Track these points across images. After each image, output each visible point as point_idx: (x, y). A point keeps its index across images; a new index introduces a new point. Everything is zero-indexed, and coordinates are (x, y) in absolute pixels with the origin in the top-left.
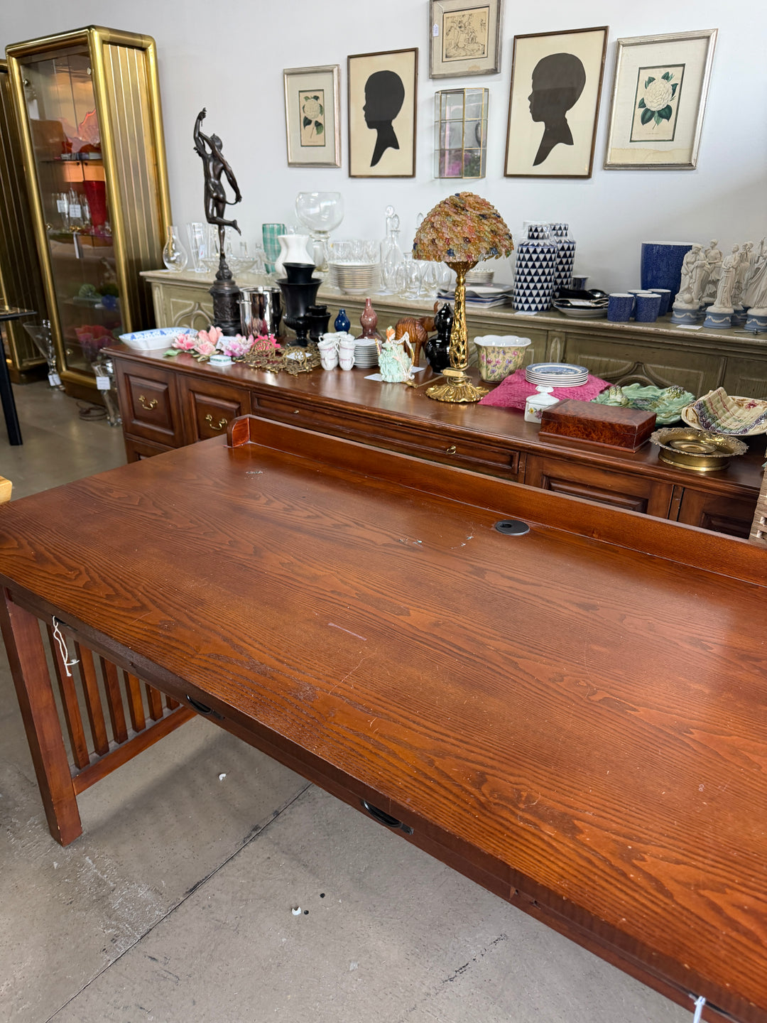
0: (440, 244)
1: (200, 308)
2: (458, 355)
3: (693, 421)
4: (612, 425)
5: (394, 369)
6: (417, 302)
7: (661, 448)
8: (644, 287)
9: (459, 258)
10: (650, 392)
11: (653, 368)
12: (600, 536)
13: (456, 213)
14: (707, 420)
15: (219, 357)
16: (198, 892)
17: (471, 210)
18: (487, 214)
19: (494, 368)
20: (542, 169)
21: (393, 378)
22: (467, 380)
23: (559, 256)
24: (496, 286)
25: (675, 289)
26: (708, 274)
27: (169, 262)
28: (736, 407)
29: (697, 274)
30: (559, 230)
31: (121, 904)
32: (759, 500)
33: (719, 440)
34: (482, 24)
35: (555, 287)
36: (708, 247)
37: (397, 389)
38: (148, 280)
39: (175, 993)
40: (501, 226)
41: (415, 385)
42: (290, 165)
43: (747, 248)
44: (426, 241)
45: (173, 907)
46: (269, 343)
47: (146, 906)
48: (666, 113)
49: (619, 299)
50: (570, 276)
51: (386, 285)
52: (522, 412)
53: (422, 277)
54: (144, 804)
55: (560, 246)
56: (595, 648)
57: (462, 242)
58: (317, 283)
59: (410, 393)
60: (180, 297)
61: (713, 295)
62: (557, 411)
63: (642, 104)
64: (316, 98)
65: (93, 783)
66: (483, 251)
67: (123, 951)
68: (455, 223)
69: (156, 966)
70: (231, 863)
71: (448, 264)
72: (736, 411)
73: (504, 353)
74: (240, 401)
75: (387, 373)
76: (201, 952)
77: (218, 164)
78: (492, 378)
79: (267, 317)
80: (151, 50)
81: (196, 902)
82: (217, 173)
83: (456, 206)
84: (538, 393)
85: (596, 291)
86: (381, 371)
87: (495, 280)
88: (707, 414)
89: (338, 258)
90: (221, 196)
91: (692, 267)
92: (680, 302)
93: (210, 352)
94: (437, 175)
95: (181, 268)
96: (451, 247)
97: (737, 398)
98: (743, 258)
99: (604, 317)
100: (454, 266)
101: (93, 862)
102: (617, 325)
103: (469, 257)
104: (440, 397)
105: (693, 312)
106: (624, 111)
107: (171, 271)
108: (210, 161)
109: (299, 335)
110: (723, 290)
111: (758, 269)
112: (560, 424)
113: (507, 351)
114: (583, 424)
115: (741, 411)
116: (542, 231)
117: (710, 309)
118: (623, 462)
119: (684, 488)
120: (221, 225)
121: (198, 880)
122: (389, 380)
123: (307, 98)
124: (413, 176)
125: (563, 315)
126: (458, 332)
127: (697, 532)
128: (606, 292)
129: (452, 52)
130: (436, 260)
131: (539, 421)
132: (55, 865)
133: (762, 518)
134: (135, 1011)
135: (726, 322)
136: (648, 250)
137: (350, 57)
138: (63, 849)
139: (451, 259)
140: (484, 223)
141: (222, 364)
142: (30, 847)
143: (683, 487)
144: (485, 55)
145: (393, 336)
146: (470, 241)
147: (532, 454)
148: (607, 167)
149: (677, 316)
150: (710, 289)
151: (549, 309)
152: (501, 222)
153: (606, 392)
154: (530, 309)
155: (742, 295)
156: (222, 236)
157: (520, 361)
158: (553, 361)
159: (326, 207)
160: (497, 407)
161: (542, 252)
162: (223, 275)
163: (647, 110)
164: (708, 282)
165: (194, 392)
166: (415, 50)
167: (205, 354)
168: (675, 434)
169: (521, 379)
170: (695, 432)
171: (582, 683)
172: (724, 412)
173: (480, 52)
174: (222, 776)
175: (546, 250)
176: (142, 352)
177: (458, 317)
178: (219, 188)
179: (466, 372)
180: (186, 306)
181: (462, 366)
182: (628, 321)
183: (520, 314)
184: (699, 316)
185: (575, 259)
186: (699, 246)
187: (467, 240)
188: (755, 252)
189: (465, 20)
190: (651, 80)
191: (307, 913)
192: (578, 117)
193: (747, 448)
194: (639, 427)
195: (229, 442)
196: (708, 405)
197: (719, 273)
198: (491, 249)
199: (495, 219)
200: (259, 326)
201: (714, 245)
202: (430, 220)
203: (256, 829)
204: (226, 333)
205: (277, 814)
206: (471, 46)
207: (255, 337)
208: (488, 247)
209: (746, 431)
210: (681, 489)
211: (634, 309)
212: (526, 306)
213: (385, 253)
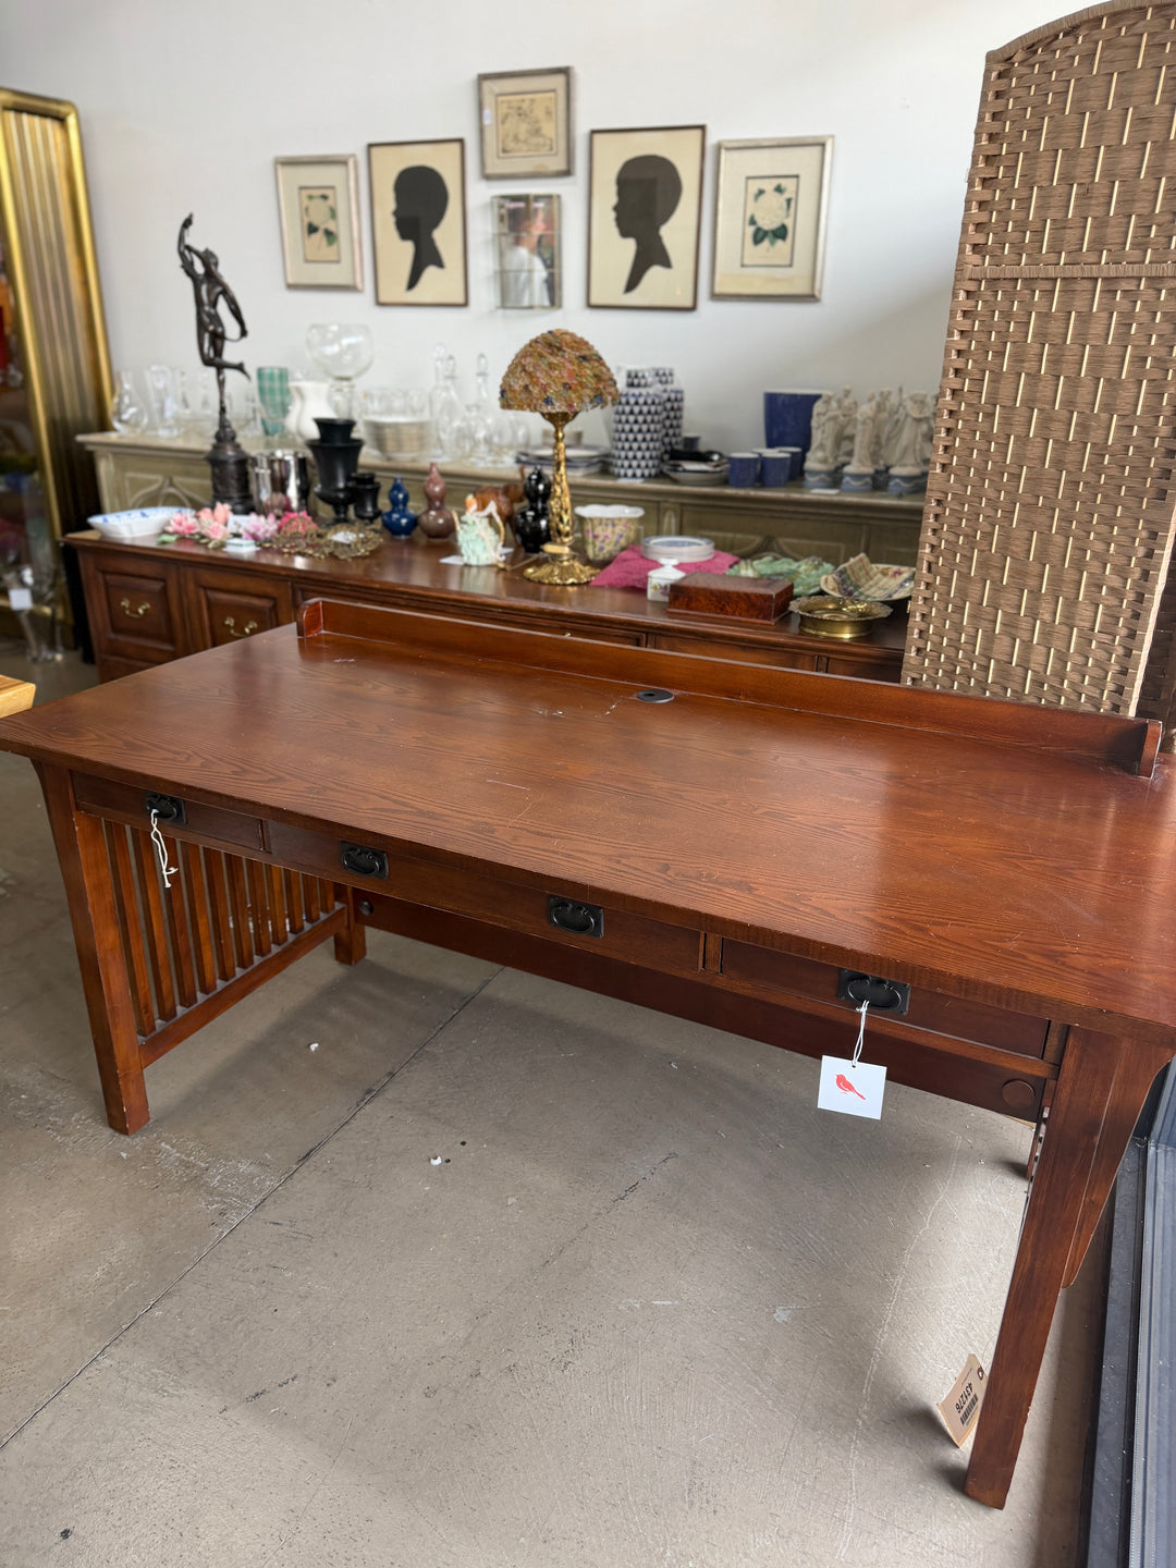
0: (535, 391)
1: (172, 484)
2: (561, 526)
3: (834, 590)
4: (747, 596)
5: (479, 548)
6: (488, 469)
7: (802, 616)
8: (771, 444)
9: (559, 407)
10: (784, 565)
11: (787, 544)
12: (747, 697)
13: (551, 354)
14: (849, 589)
15: (236, 541)
16: (314, 1158)
17: (569, 350)
18: (586, 355)
19: (605, 542)
20: (634, 298)
21: (478, 560)
22: (574, 558)
23: (665, 409)
24: (588, 447)
25: (806, 447)
26: (843, 428)
27: (120, 421)
28: (879, 576)
29: (830, 428)
30: (663, 376)
31: (220, 1181)
32: (904, 660)
33: (860, 607)
34: (548, 113)
35: (663, 449)
36: (841, 395)
37: (484, 573)
38: (90, 448)
39: (311, 1249)
40: (604, 370)
41: (508, 568)
42: (292, 287)
43: (885, 396)
44: (517, 387)
45: (287, 1175)
46: (301, 523)
47: (252, 1179)
48: (780, 233)
49: (741, 460)
50: (679, 435)
51: (442, 447)
52: (643, 591)
53: (491, 437)
54: (223, 1083)
55: (665, 396)
56: (752, 780)
57: (562, 388)
58: (358, 444)
59: (501, 575)
60: (142, 470)
61: (850, 453)
62: (685, 583)
63: (753, 222)
64: (325, 197)
65: (161, 1055)
66: (587, 400)
67: (237, 1221)
68: (551, 366)
69: (282, 1230)
70: (346, 1127)
71: (543, 415)
72: (880, 580)
73: (614, 525)
74: (275, 595)
75: (470, 553)
76: (333, 1211)
77: (214, 287)
78: (601, 557)
79: (292, 492)
80: (71, 121)
81: (313, 1168)
82: (213, 298)
83: (550, 345)
84: (662, 566)
85: (711, 453)
86: (463, 551)
87: (585, 440)
88: (849, 582)
89: (374, 413)
90: (220, 330)
91: (823, 419)
92: (813, 462)
93: (224, 535)
94: (499, 304)
95: (139, 430)
96: (548, 394)
97: (881, 566)
98: (880, 408)
99: (725, 482)
100: (551, 417)
101: (172, 1147)
102: (742, 492)
103: (570, 406)
104: (542, 578)
105: (829, 473)
106: (732, 228)
107: (120, 433)
108: (202, 282)
109: (337, 512)
110: (860, 446)
111: (898, 421)
112: (690, 599)
113: (616, 522)
114: (716, 596)
115: (885, 580)
116: (643, 377)
117: (847, 469)
118: (762, 634)
119: (828, 659)
120: (221, 367)
121: (311, 1147)
122: (473, 562)
123: (311, 197)
124: (465, 304)
125: (675, 482)
126: (559, 498)
127: (841, 680)
128: (725, 453)
129: (511, 145)
130: (531, 411)
131: (666, 599)
132: (124, 1155)
133: (909, 679)
134: (268, 1271)
135: (866, 484)
136: (772, 400)
137: (371, 146)
138: (128, 1139)
139: (549, 409)
140: (585, 367)
141: (245, 549)
142: (84, 1142)
143: (829, 656)
144: (554, 151)
145: (474, 507)
146: (570, 388)
147: (661, 635)
148: (716, 297)
149: (810, 479)
150: (846, 446)
151: (660, 476)
152: (603, 364)
153: (736, 567)
154: (634, 476)
155: (883, 452)
156: (221, 384)
157: (632, 535)
158: (669, 534)
159: (350, 346)
160: (612, 587)
161: (645, 403)
162: (225, 435)
163: (758, 230)
164: (843, 438)
165: (205, 588)
166: (461, 141)
167: (218, 537)
168: (815, 604)
169: (636, 553)
170: (835, 600)
171: (743, 804)
172: (867, 580)
173: (547, 148)
174: (314, 1046)
175: (649, 401)
176: (123, 539)
177: (558, 479)
178: (216, 319)
179: (571, 547)
180: (150, 483)
181: (566, 540)
182: (754, 487)
183: (622, 482)
184: (835, 478)
185: (686, 414)
186: (830, 393)
187: (567, 386)
188: (894, 400)
189: (525, 106)
190: (761, 192)
191: (448, 1161)
192: (675, 233)
193: (891, 610)
194: (777, 595)
195: (300, 633)
196: (849, 572)
197: (855, 427)
198: (595, 397)
199: (596, 360)
200: (280, 503)
201: (847, 393)
202: (520, 362)
203: (369, 1091)
204: (235, 512)
205: (392, 1075)
206: (536, 140)
207: (278, 518)
208: (592, 394)
209: (890, 596)
210: (825, 660)
211: (759, 472)
212: (630, 472)
213: (438, 407)
